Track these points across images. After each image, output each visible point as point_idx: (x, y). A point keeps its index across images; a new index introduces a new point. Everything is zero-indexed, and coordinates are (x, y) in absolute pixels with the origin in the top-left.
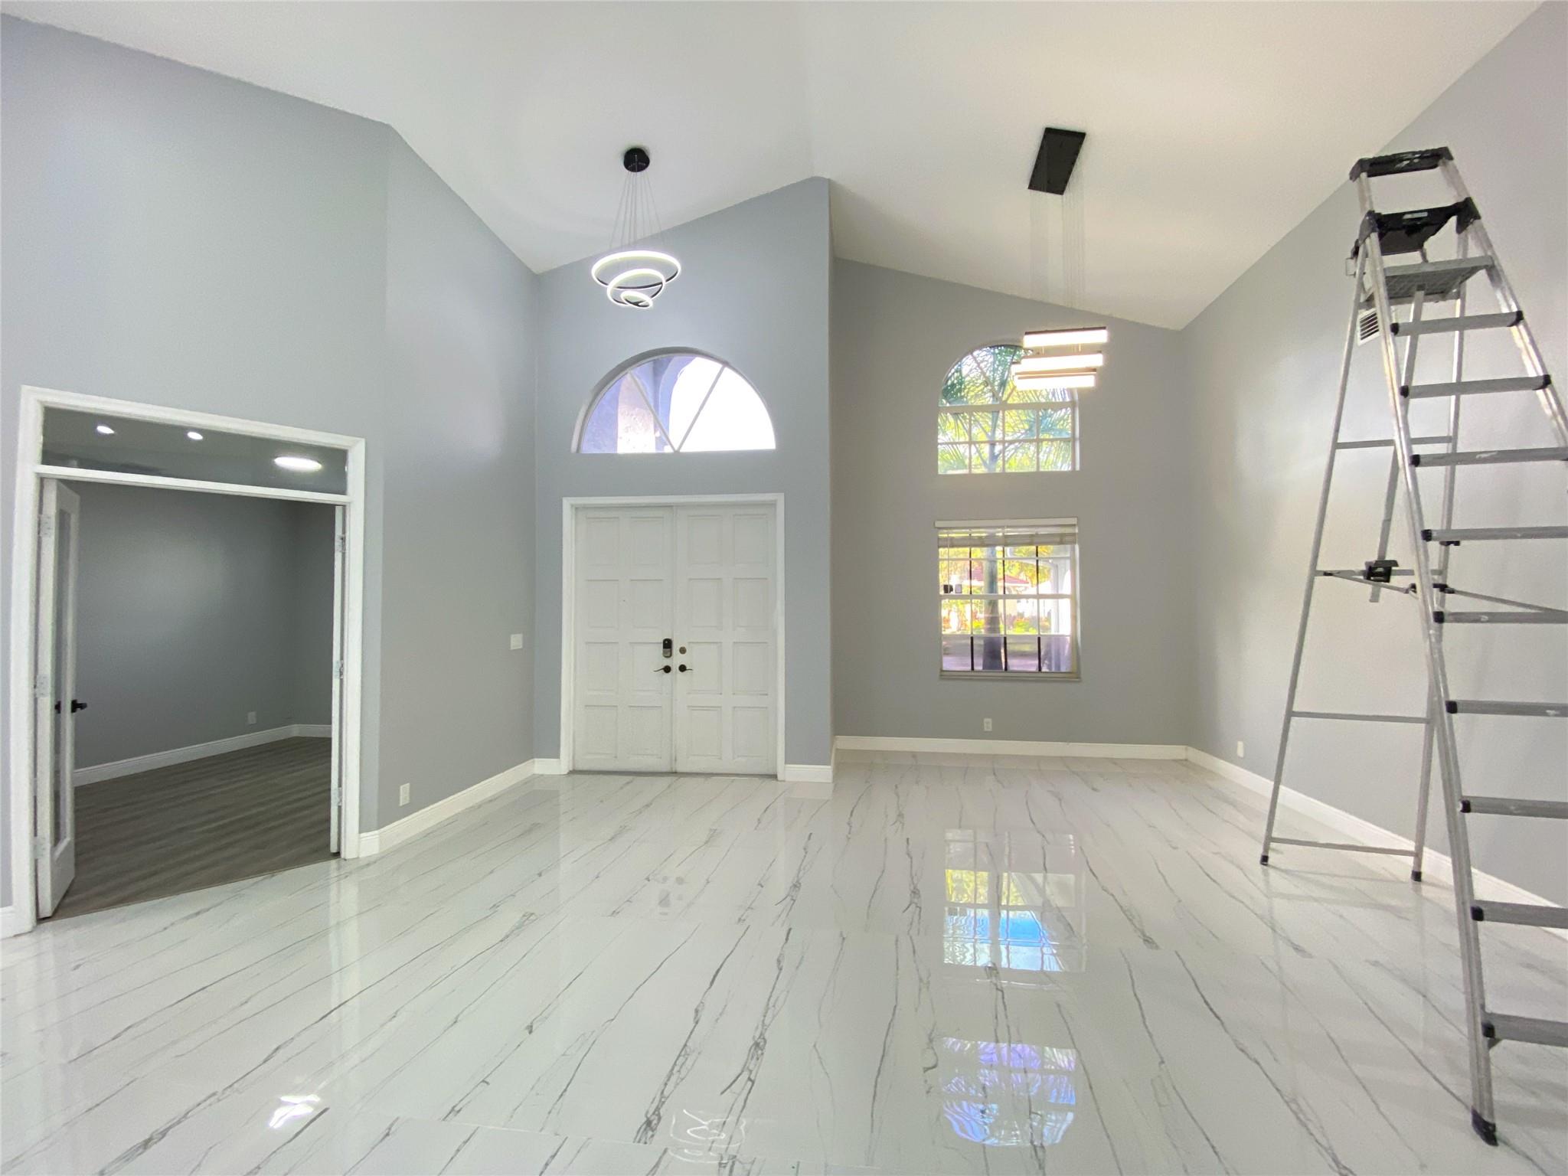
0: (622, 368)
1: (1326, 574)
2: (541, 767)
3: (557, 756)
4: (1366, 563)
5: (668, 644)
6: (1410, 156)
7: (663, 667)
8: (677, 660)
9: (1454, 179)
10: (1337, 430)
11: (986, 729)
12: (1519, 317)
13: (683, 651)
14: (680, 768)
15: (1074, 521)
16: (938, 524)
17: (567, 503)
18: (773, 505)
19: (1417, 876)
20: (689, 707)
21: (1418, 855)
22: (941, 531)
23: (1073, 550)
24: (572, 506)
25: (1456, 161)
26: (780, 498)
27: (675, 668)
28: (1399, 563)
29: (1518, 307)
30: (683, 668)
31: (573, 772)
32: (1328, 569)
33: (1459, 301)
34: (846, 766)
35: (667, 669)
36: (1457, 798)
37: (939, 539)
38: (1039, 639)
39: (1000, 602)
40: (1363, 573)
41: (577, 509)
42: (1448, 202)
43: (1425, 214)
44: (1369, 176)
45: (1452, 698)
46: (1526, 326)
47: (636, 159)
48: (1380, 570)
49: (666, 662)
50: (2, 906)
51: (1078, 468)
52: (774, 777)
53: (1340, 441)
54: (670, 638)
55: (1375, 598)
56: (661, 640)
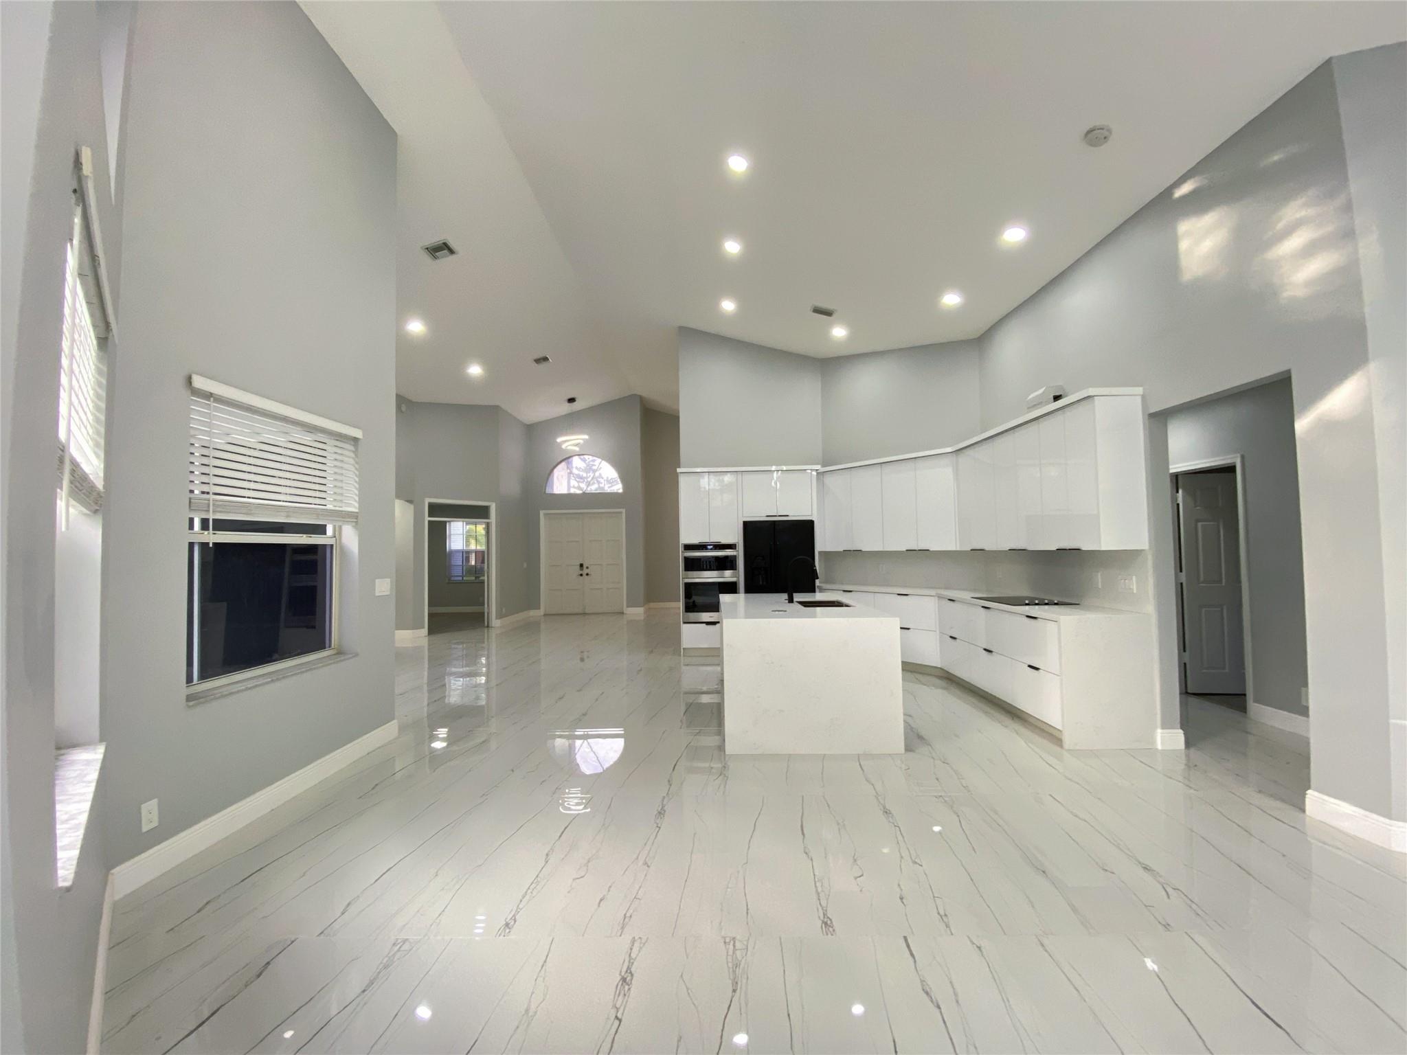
0: (561, 462)
2: (532, 613)
3: (539, 608)
5: (581, 565)
8: (585, 571)
13: (587, 568)
14: (587, 611)
17: (542, 513)
18: (621, 513)
20: (590, 589)
26: (624, 511)
30: (587, 574)
31: (546, 615)
35: (581, 575)
41: (545, 514)
49: (581, 572)
52: (623, 613)
54: (583, 563)
56: (579, 564)
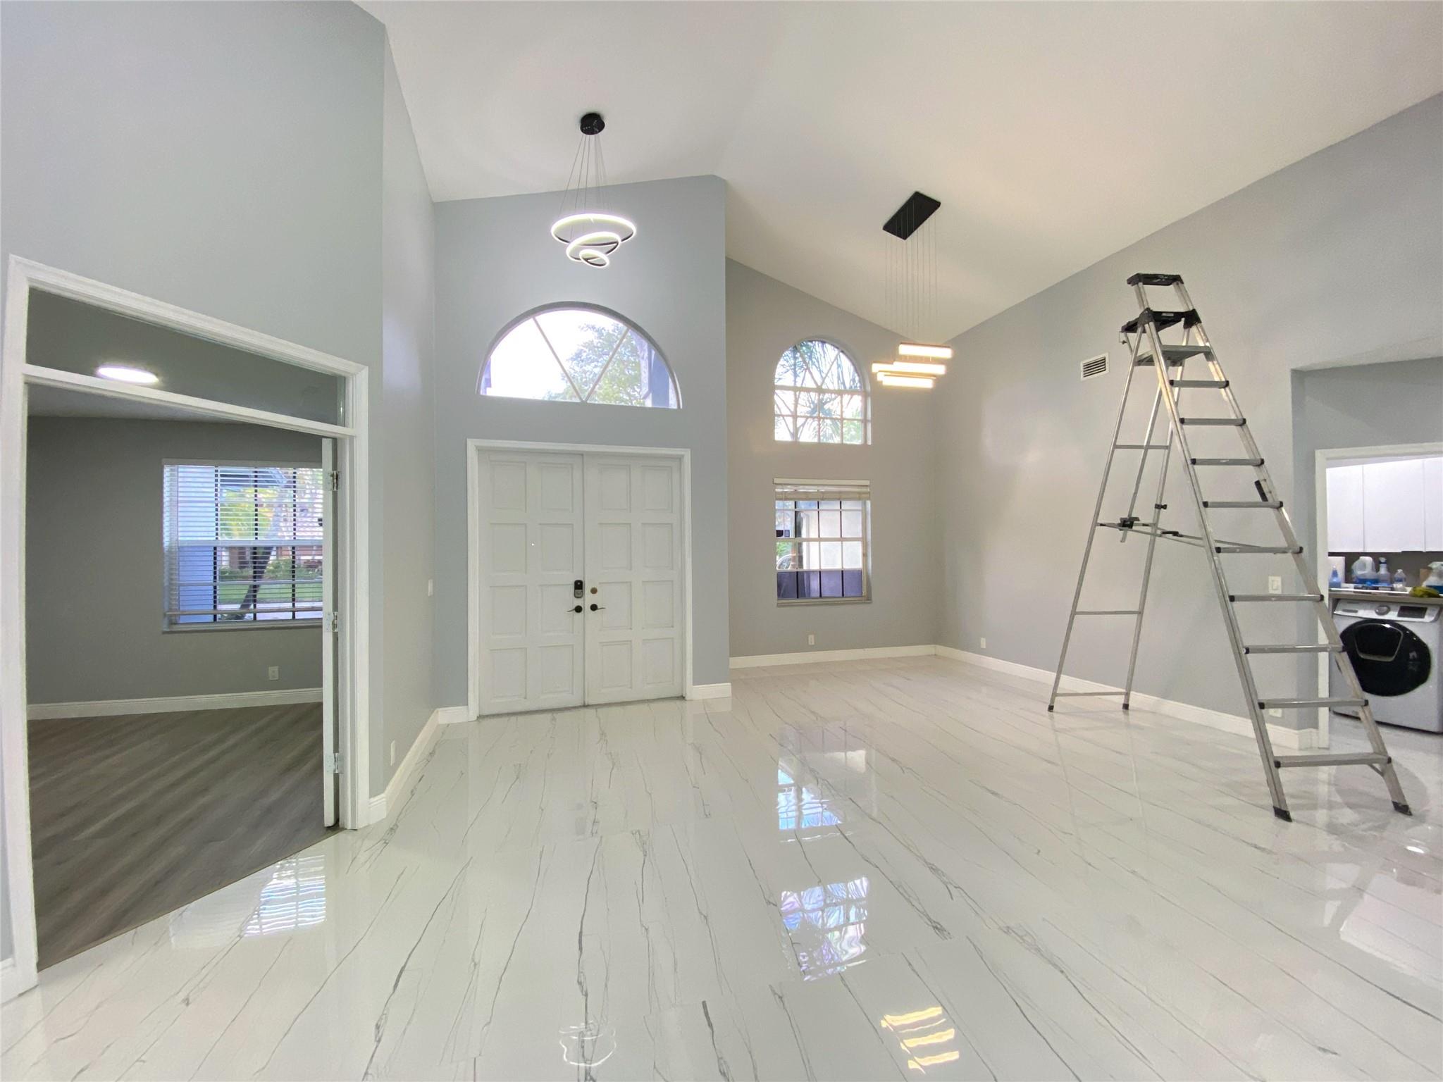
1: (1102, 525)
2: (446, 716)
3: (465, 703)
4: (1121, 519)
5: (579, 585)
6: (1163, 277)
7: (574, 607)
8: (588, 599)
9: (1184, 296)
10: (1116, 438)
11: (810, 644)
12: (1227, 384)
13: (594, 591)
14: (589, 701)
15: (867, 483)
16: (777, 481)
17: (472, 444)
18: (680, 459)
19: (1126, 706)
20: (600, 643)
21: (1127, 695)
22: (778, 486)
23: (865, 504)
24: (477, 447)
25: (1186, 285)
26: (687, 454)
27: (587, 608)
28: (1140, 519)
29: (1225, 378)
30: (594, 608)
31: (481, 717)
32: (1103, 522)
33: (1180, 368)
34: (742, 682)
35: (578, 609)
36: (1240, 646)
37: (776, 492)
38: (842, 571)
39: (805, 544)
40: (1119, 525)
41: (480, 450)
42: (1182, 309)
43: (1172, 315)
44: (1144, 284)
45: (1232, 593)
46: (1229, 389)
47: (592, 123)
48: (1129, 523)
49: (578, 602)
50: (2, 960)
51: (869, 443)
52: (682, 698)
53: (1118, 443)
54: (582, 579)
55: (1123, 540)
56: (572, 582)
